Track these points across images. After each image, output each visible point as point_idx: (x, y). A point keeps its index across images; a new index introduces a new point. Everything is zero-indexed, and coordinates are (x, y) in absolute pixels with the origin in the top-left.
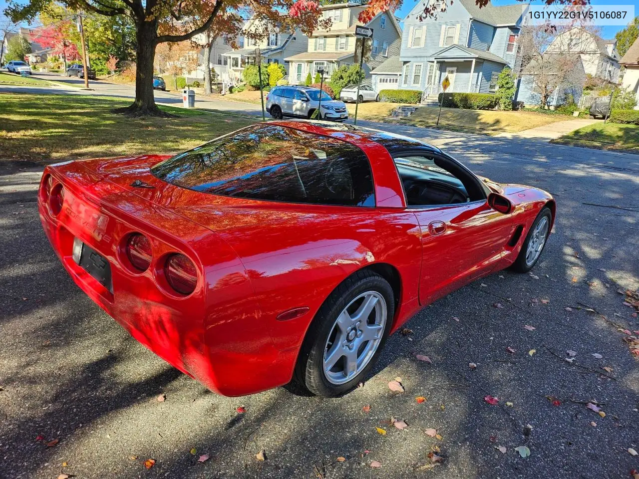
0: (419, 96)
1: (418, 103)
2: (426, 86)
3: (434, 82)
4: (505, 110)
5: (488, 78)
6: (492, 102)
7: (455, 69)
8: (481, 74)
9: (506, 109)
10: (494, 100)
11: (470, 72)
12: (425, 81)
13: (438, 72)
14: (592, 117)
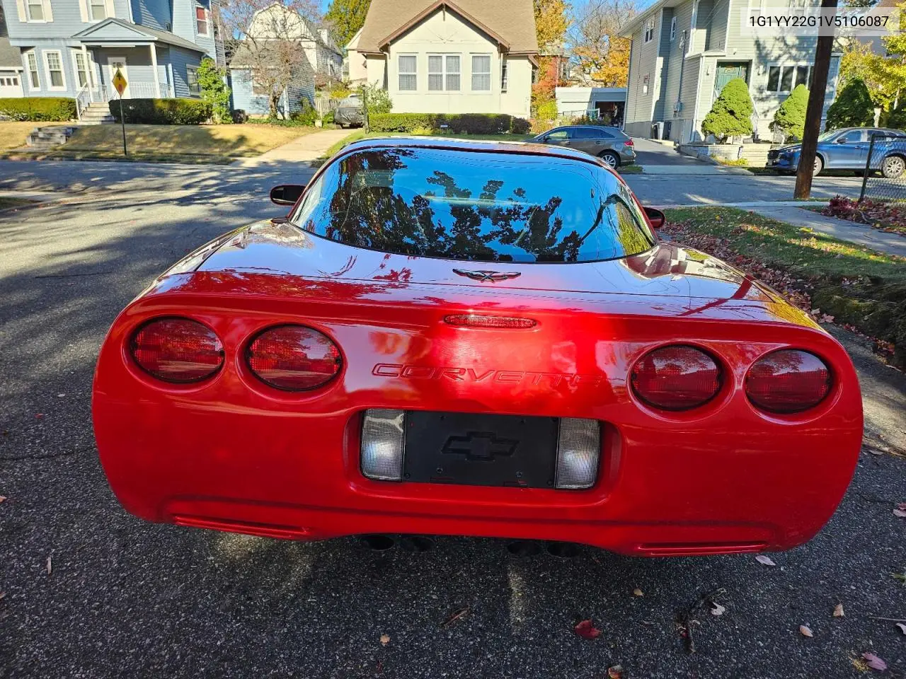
0: (71, 108)
1: (72, 120)
2: (79, 89)
3: (92, 82)
4: (223, 123)
5: (182, 73)
6: (203, 111)
7: (123, 59)
8: (170, 66)
9: (224, 121)
10: (205, 108)
11: (151, 64)
12: (72, 79)
13: (94, 66)
14: (339, 126)
